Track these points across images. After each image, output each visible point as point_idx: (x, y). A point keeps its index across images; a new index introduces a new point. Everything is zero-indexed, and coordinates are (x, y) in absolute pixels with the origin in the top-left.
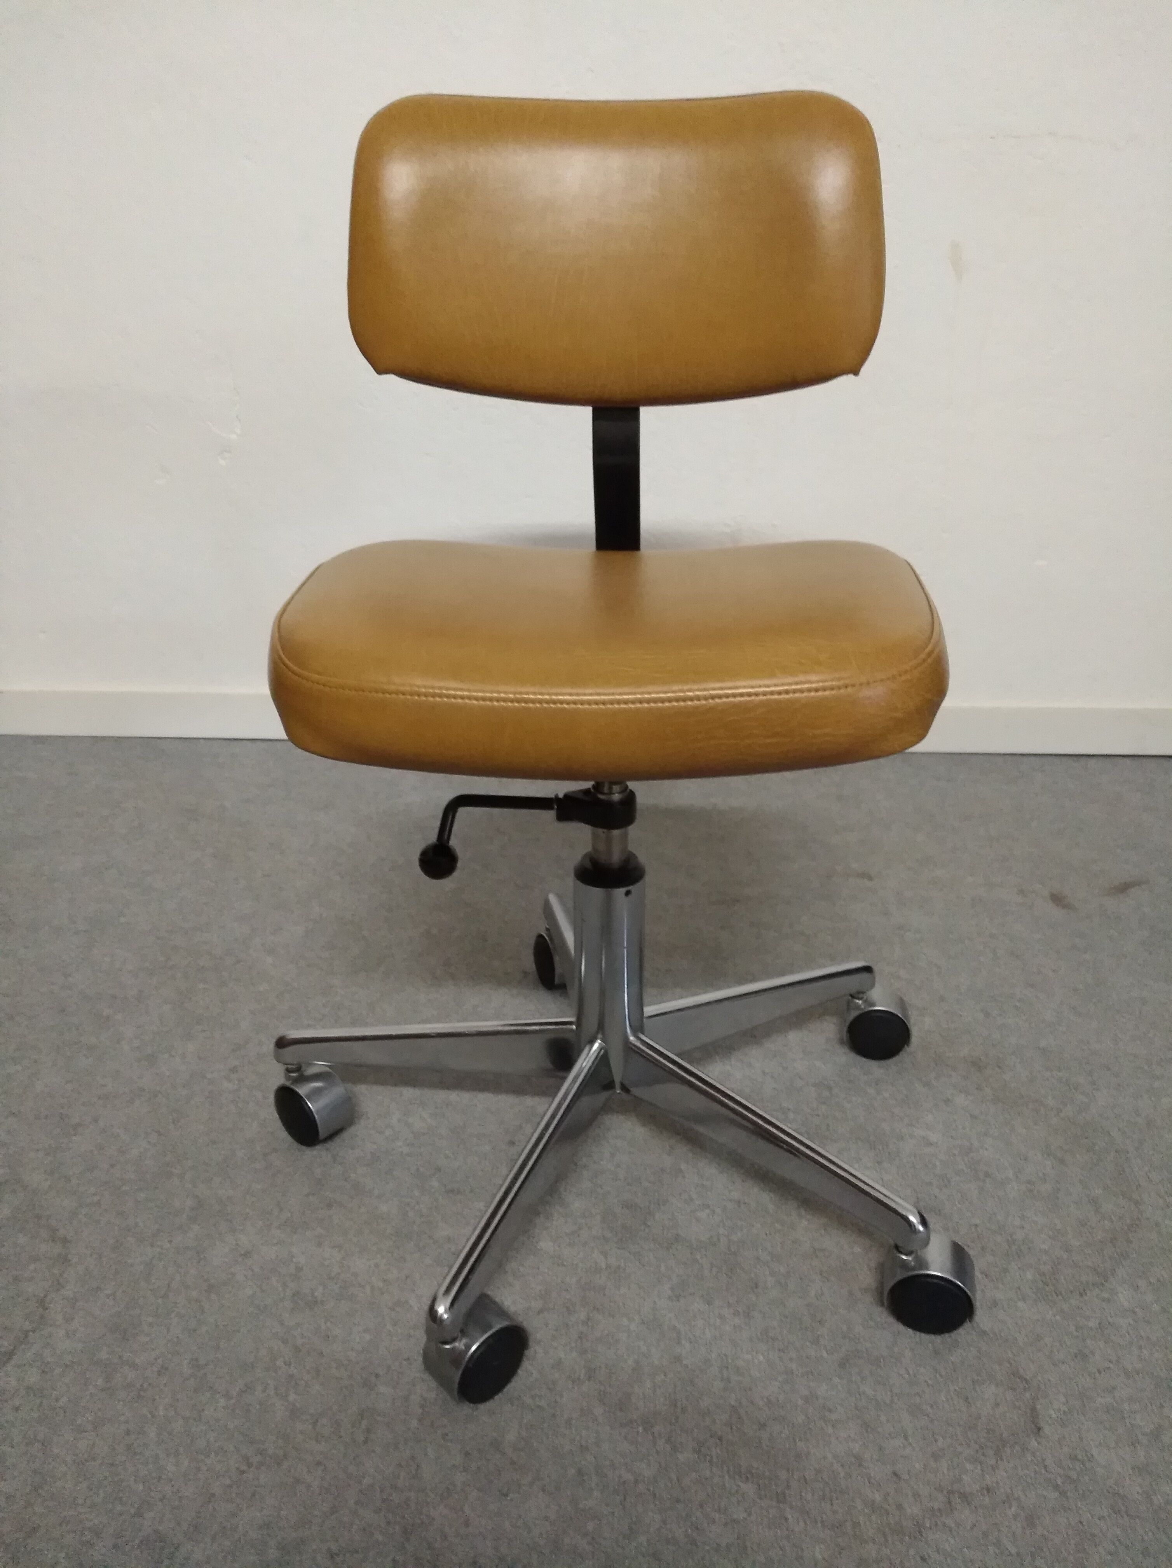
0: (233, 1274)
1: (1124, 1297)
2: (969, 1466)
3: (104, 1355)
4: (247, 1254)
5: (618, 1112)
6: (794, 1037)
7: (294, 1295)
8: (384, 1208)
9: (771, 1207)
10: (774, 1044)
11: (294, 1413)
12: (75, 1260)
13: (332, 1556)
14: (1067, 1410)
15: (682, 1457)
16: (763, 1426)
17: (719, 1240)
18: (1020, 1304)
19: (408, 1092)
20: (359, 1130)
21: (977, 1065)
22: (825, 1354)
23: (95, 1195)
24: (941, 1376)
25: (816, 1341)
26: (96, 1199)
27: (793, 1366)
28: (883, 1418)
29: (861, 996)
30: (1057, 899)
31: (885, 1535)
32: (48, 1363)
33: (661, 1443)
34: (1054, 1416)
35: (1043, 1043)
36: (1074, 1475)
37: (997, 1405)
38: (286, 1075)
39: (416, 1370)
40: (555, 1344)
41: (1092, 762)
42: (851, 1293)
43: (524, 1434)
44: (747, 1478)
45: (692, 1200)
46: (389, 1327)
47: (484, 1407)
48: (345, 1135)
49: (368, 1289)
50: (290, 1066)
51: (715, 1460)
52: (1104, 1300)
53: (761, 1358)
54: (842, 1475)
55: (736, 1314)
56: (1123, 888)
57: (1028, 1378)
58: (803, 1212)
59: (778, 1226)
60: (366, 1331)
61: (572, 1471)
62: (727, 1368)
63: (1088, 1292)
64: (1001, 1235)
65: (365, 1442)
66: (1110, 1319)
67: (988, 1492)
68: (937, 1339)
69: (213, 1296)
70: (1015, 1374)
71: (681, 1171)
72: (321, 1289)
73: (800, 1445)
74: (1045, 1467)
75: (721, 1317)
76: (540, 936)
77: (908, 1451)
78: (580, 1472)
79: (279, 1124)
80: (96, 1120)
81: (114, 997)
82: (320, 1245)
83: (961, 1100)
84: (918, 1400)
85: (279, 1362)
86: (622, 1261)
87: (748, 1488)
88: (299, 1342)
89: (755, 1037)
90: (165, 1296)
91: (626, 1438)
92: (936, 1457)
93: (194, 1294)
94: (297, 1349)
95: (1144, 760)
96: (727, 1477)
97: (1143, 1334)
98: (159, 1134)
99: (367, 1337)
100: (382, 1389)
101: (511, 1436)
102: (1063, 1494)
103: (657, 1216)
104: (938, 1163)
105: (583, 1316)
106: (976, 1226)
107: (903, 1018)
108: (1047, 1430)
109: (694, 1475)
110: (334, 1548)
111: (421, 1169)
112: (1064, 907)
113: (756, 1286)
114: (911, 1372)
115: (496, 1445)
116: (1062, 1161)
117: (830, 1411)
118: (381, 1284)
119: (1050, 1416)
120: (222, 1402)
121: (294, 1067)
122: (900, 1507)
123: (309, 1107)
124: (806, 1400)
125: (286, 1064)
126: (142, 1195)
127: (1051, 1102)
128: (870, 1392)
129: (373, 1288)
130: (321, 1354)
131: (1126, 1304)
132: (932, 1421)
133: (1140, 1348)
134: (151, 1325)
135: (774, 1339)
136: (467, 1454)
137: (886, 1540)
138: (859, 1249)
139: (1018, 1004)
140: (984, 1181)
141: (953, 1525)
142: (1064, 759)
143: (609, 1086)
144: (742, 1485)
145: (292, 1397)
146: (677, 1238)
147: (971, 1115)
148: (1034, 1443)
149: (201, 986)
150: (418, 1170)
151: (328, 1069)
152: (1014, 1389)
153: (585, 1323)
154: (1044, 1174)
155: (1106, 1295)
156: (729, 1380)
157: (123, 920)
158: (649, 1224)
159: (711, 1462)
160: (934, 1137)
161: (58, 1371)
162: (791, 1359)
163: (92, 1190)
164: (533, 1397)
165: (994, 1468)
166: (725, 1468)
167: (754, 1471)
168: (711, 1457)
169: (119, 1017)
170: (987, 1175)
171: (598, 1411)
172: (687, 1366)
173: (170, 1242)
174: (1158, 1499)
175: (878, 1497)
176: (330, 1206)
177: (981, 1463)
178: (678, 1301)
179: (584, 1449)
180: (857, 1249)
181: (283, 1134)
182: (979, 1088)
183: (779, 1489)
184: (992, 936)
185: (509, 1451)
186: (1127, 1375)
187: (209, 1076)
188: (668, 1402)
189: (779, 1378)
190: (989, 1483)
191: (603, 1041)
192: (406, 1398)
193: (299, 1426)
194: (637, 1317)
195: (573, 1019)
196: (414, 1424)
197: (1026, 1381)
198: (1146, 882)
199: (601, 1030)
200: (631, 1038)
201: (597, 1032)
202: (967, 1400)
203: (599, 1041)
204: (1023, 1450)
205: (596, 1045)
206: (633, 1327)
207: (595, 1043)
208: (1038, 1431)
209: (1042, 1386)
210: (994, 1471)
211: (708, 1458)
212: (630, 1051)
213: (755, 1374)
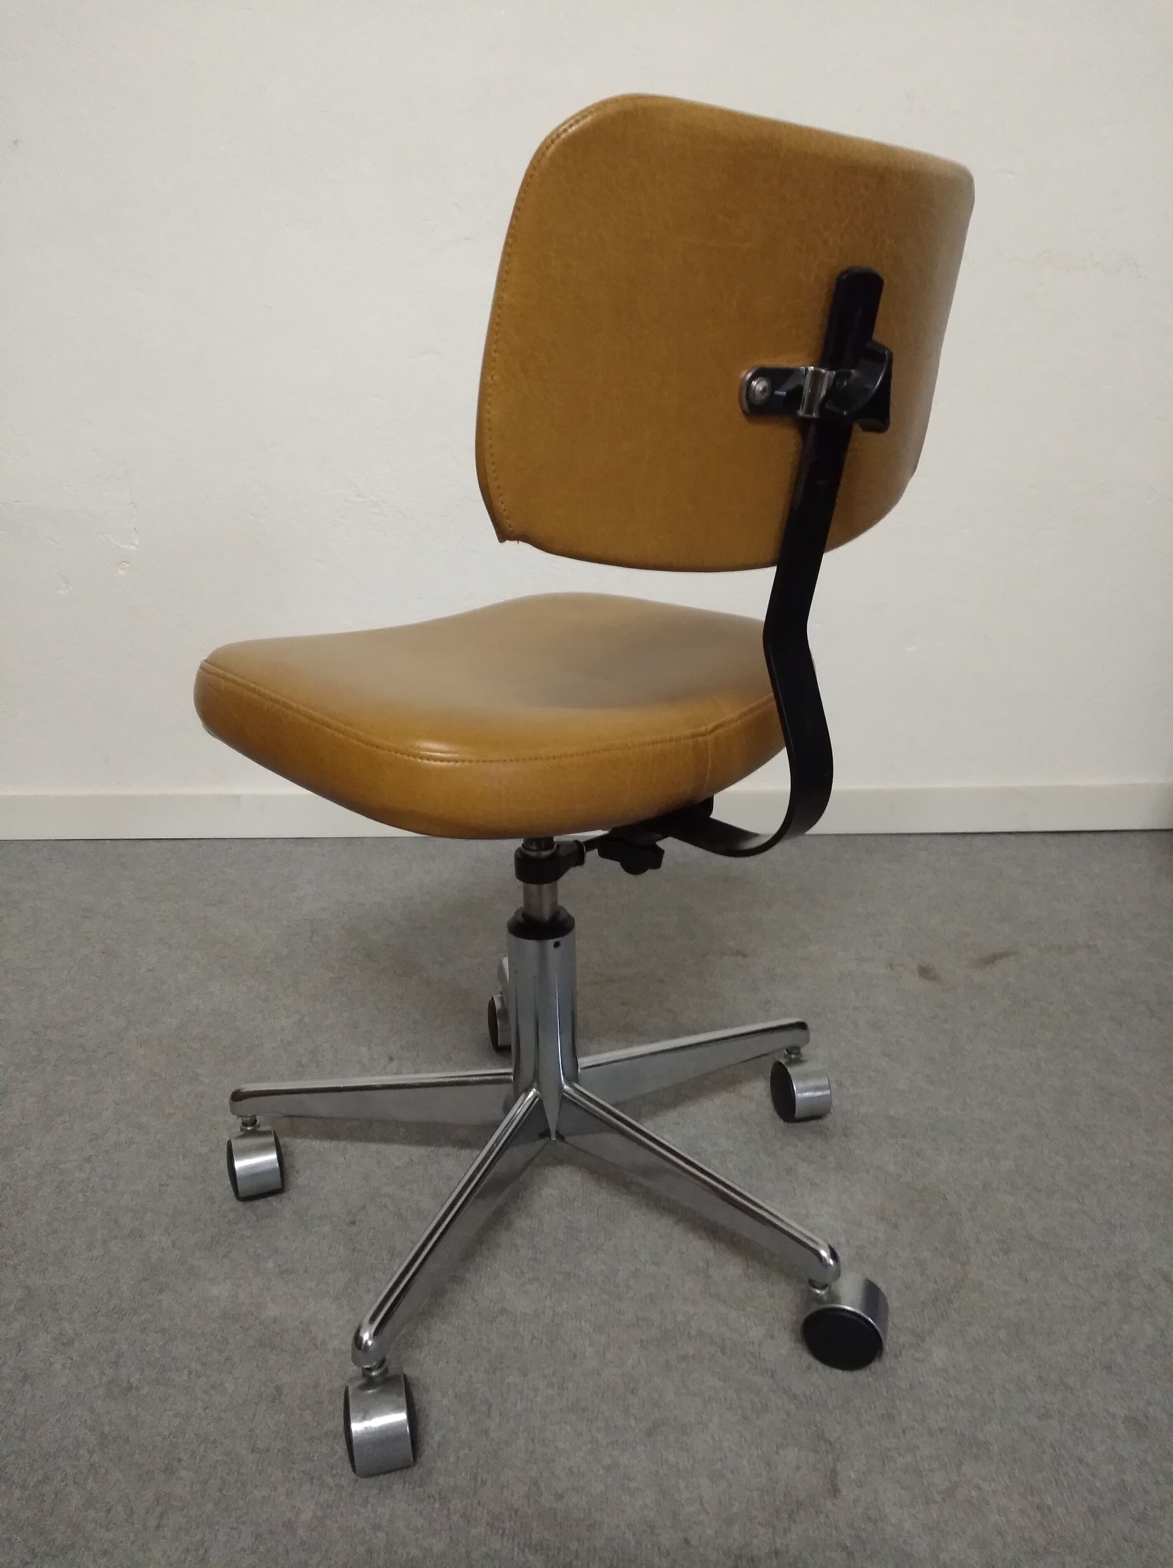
0: (51, 1364)
2: (761, 1530)
4: (70, 1343)
7: (109, 1382)
8: (215, 1291)
11: (89, 1502)
14: (866, 1470)
15: (473, 1532)
16: (560, 1497)
17: (544, 1312)
22: (633, 1422)
24: (746, 1441)
25: (626, 1411)
27: (600, 1436)
28: (682, 1485)
30: (925, 972)
33: (456, 1518)
34: (853, 1476)
35: (892, 1112)
36: (864, 1536)
37: (798, 1468)
41: (977, 840)
43: (320, 1514)
44: (537, 1550)
46: (200, 1411)
49: (185, 1373)
51: (507, 1532)
52: (917, 1360)
53: (569, 1428)
54: (633, 1543)
55: (550, 1385)
56: (992, 959)
57: (832, 1439)
59: (604, 1297)
60: (176, 1415)
61: (361, 1549)
62: (533, 1440)
65: (158, 1527)
66: (922, 1379)
67: (777, 1556)
69: (27, 1387)
70: (821, 1437)
72: (138, 1376)
73: (595, 1515)
74: (837, 1528)
75: (535, 1389)
76: (492, 1000)
77: (702, 1517)
82: (143, 1331)
83: (803, 1168)
84: (719, 1466)
85: (83, 1452)
86: (445, 1335)
88: (106, 1429)
91: (421, 1514)
92: (730, 1522)
94: (103, 1436)
96: (516, 1549)
97: (952, 1393)
99: (176, 1422)
100: (183, 1473)
108: (844, 1492)
109: (483, 1549)
111: (259, 1251)
112: (931, 979)
113: (575, 1357)
114: (717, 1438)
115: (289, 1526)
116: (895, 1226)
117: (630, 1479)
118: (199, 1368)
119: (849, 1477)
120: (17, 1493)
124: (608, 1469)
127: (892, 1168)
128: (672, 1459)
129: (190, 1373)
130: (127, 1441)
131: (939, 1364)
132: (730, 1486)
133: (948, 1406)
135: (585, 1410)
136: (258, 1537)
139: (872, 1074)
142: (950, 838)
144: (531, 1558)
145: (90, 1484)
146: (503, 1311)
148: (829, 1505)
149: (69, 1078)
152: (816, 1452)
154: (875, 1238)
155: (920, 1355)
156: (533, 1452)
158: (476, 1298)
159: (502, 1535)
162: (598, 1430)
164: (334, 1476)
165: (786, 1531)
166: (516, 1540)
167: (545, 1542)
168: (504, 1530)
172: (492, 1440)
174: (944, 1557)
176: (161, 1291)
177: (774, 1526)
178: (494, 1374)
179: (377, 1527)
183: (568, 1560)
184: (855, 1008)
185: (301, 1532)
186: (931, 1434)
187: (62, 1166)
188: (469, 1476)
189: (584, 1449)
190: (778, 1546)
191: (538, 1089)
192: (206, 1482)
193: (92, 1514)
194: (450, 1392)
195: (510, 1070)
196: (209, 1507)
197: (830, 1443)
198: (1015, 953)
199: (536, 1079)
200: (566, 1087)
201: (533, 1082)
202: (768, 1464)
203: (534, 1090)
204: (817, 1512)
205: (531, 1094)
206: (445, 1402)
207: (530, 1091)
208: (835, 1491)
209: (845, 1447)
210: (785, 1533)
211: (500, 1531)
212: (565, 1100)
213: (561, 1445)
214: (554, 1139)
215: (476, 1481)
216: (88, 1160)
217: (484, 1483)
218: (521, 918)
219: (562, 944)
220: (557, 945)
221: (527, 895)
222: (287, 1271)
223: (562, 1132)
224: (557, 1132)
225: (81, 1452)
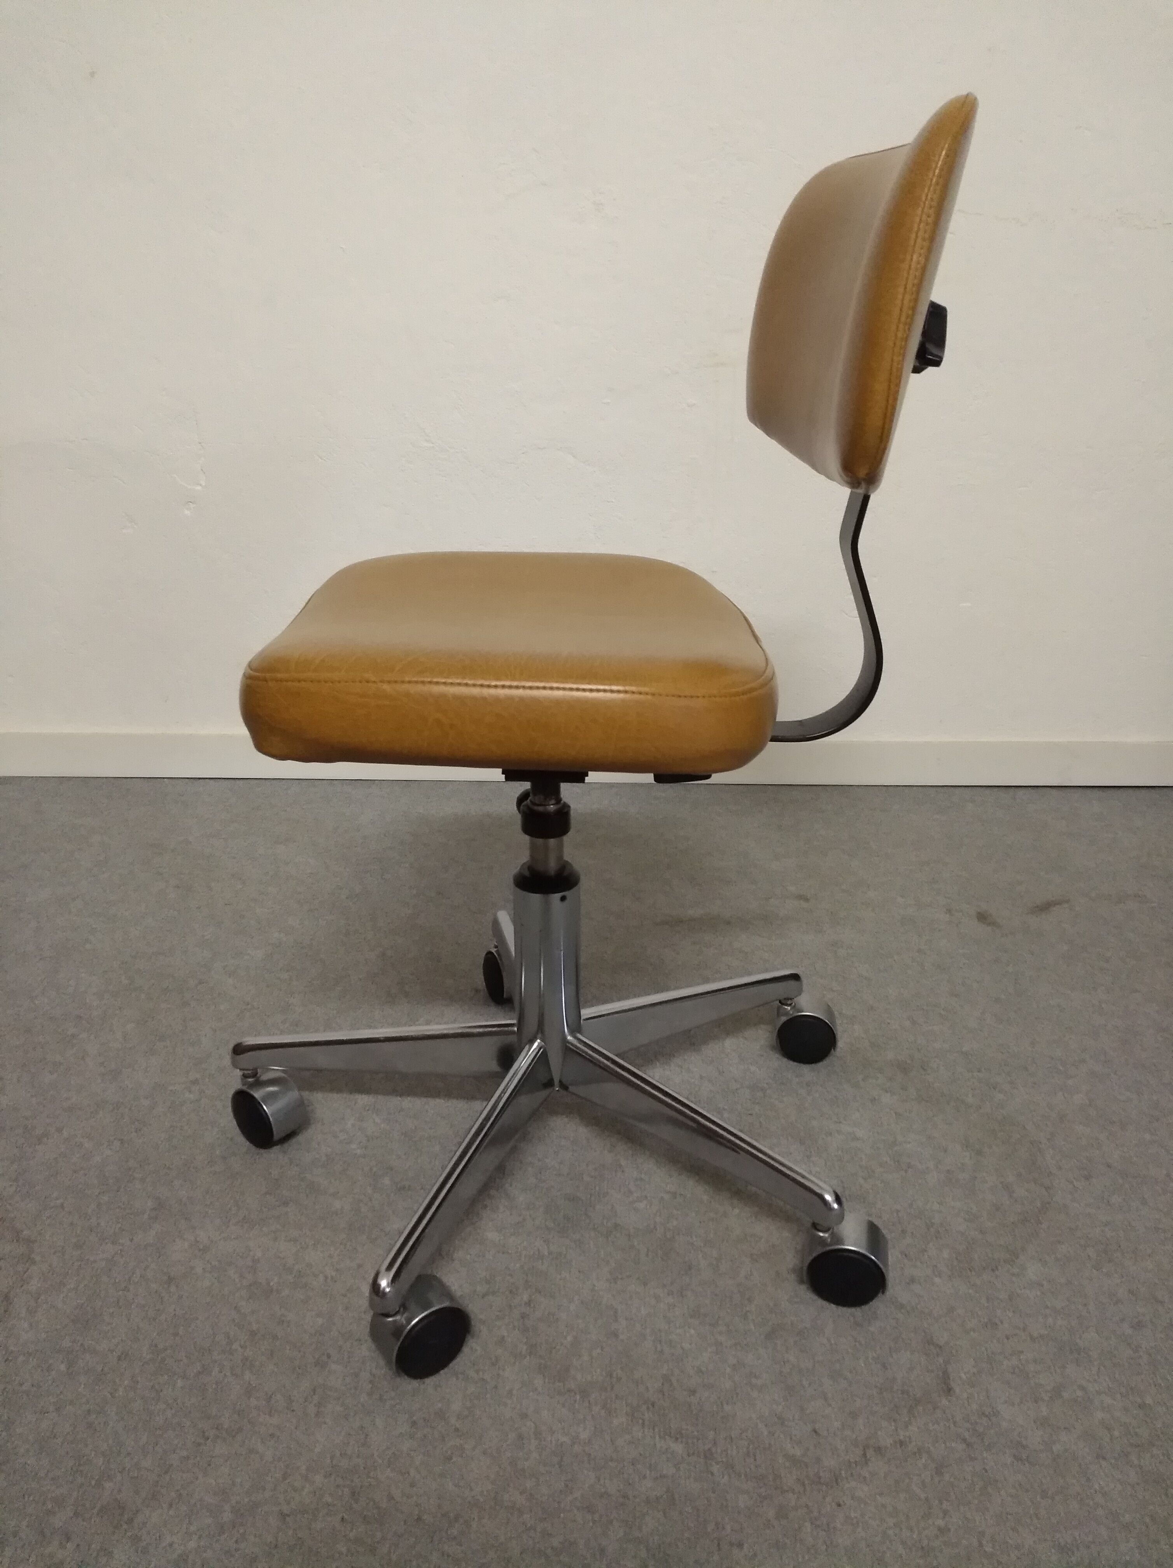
0: (192, 1268)
1: (1033, 1271)
2: (884, 1424)
3: (66, 1343)
4: (206, 1249)
5: (563, 1114)
6: (729, 1043)
7: (250, 1285)
8: (337, 1204)
9: (705, 1198)
10: (711, 1050)
11: (249, 1392)
12: (38, 1258)
13: (283, 1516)
14: (976, 1372)
15: (616, 1422)
16: (693, 1392)
17: (655, 1228)
18: (937, 1280)
19: (363, 1100)
20: (312, 1135)
21: (904, 1068)
22: (752, 1327)
23: (57, 1199)
24: (861, 1345)
25: (745, 1317)
26: (59, 1202)
27: (723, 1339)
28: (805, 1383)
29: (789, 1002)
30: (982, 917)
31: (804, 1485)
32: (12, 1352)
33: (596, 1409)
34: (964, 1377)
35: (965, 1048)
36: (981, 1429)
37: (912, 1369)
38: (242, 1079)
39: (366, 1350)
40: (498, 1323)
41: (1021, 792)
42: (777, 1273)
43: (468, 1404)
44: (677, 1439)
45: (631, 1192)
47: (430, 1381)
48: (300, 1138)
49: (321, 1278)
50: (246, 1072)
51: (647, 1423)
52: (1013, 1275)
53: (692, 1332)
54: (766, 1433)
55: (670, 1293)
56: (1045, 907)
57: (941, 1344)
58: (735, 1201)
59: (711, 1214)
60: (319, 1315)
61: (512, 1436)
62: (660, 1341)
63: (1000, 1268)
64: (921, 1219)
65: (317, 1415)
66: (1019, 1292)
67: (901, 1446)
68: (857, 1312)
69: (173, 1289)
70: (930, 1342)
71: (620, 1166)
72: (276, 1279)
73: (727, 1408)
74: (955, 1423)
75: (657, 1298)
76: (490, 953)
77: (828, 1411)
78: (520, 1437)
79: (237, 1130)
80: (59, 1130)
81: (79, 1017)
82: (276, 1239)
83: (886, 1099)
84: (838, 1366)
86: (564, 1248)
87: (678, 1448)
88: (255, 1327)
89: (694, 1044)
90: (126, 1289)
91: (564, 1406)
92: (854, 1415)
93: (154, 1286)
94: (253, 1334)
95: (1069, 790)
96: (657, 1437)
97: (1048, 1304)
98: (122, 1141)
99: (320, 1321)
100: (334, 1367)
101: (456, 1406)
102: (969, 1445)
103: (598, 1207)
104: (863, 1157)
105: (525, 1298)
106: (898, 1211)
107: (830, 1024)
108: (957, 1390)
109: (627, 1437)
110: (286, 1509)
111: (375, 1169)
112: (989, 924)
113: (690, 1268)
114: (833, 1342)
115: (441, 1415)
116: (979, 1153)
117: (755, 1377)
118: (334, 1274)
119: (960, 1378)
120: (180, 1383)
121: (250, 1072)
122: (818, 1460)
123: (264, 1110)
124: (735, 1368)
125: (244, 1070)
126: (105, 1198)
127: (970, 1100)
128: (793, 1360)
129: (326, 1277)
130: (275, 1337)
131: (1034, 1278)
132: (851, 1384)
133: (1046, 1316)
134: (112, 1315)
135: (705, 1315)
136: (414, 1423)
137: (805, 1490)
138: (787, 1234)
139: (942, 1012)
140: (906, 1171)
141: (867, 1475)
143: (549, 1084)
144: (672, 1444)
145: (247, 1376)
146: (616, 1226)
147: (896, 1113)
148: (945, 1402)
149: (164, 1006)
150: (371, 1169)
151: (283, 1075)
152: (928, 1355)
153: (528, 1303)
154: (963, 1164)
155: (1016, 1270)
156: (662, 1352)
157: (88, 946)
158: (590, 1214)
159: (643, 1424)
160: (860, 1133)
161: (21, 1358)
162: (721, 1333)
163: (55, 1195)
164: (477, 1372)
165: (906, 1426)
166: (656, 1430)
167: (684, 1432)
168: (643, 1420)
169: (84, 1035)
170: (909, 1166)
171: (538, 1382)
172: (622, 1341)
173: (131, 1240)
174: (1056, 1448)
175: (798, 1452)
176: (286, 1204)
177: (894, 1421)
178: (616, 1283)
179: (524, 1416)
180: (786, 1234)
181: (241, 1139)
182: (904, 1089)
183: (707, 1447)
184: (919, 951)
185: (453, 1421)
186: (1033, 1339)
187: (170, 1088)
188: (604, 1373)
189: (709, 1350)
190: (902, 1438)
191: (542, 1040)
192: (356, 1375)
193: (253, 1402)
194: (576, 1298)
195: (514, 1022)
196: (363, 1398)
197: (941, 1347)
198: (1068, 901)
199: (540, 1030)
200: (569, 1038)
201: (537, 1033)
202: (884, 1366)
203: (539, 1041)
204: (934, 1409)
205: (536, 1045)
206: (572, 1307)
207: (535, 1042)
208: (949, 1391)
209: (954, 1352)
210: (907, 1427)
211: (641, 1421)
212: (568, 1050)
213: (686, 1346)
214: (557, 1089)
215: (611, 1376)
216: (195, 1082)
217: (619, 1379)
218: (527, 873)
219: (568, 898)
220: (563, 899)
221: (533, 848)
222: (404, 1188)
223: (564, 1081)
224: (560, 1081)
225: (234, 1347)
